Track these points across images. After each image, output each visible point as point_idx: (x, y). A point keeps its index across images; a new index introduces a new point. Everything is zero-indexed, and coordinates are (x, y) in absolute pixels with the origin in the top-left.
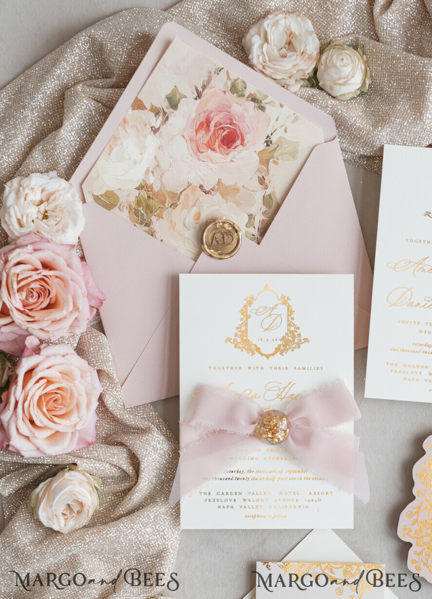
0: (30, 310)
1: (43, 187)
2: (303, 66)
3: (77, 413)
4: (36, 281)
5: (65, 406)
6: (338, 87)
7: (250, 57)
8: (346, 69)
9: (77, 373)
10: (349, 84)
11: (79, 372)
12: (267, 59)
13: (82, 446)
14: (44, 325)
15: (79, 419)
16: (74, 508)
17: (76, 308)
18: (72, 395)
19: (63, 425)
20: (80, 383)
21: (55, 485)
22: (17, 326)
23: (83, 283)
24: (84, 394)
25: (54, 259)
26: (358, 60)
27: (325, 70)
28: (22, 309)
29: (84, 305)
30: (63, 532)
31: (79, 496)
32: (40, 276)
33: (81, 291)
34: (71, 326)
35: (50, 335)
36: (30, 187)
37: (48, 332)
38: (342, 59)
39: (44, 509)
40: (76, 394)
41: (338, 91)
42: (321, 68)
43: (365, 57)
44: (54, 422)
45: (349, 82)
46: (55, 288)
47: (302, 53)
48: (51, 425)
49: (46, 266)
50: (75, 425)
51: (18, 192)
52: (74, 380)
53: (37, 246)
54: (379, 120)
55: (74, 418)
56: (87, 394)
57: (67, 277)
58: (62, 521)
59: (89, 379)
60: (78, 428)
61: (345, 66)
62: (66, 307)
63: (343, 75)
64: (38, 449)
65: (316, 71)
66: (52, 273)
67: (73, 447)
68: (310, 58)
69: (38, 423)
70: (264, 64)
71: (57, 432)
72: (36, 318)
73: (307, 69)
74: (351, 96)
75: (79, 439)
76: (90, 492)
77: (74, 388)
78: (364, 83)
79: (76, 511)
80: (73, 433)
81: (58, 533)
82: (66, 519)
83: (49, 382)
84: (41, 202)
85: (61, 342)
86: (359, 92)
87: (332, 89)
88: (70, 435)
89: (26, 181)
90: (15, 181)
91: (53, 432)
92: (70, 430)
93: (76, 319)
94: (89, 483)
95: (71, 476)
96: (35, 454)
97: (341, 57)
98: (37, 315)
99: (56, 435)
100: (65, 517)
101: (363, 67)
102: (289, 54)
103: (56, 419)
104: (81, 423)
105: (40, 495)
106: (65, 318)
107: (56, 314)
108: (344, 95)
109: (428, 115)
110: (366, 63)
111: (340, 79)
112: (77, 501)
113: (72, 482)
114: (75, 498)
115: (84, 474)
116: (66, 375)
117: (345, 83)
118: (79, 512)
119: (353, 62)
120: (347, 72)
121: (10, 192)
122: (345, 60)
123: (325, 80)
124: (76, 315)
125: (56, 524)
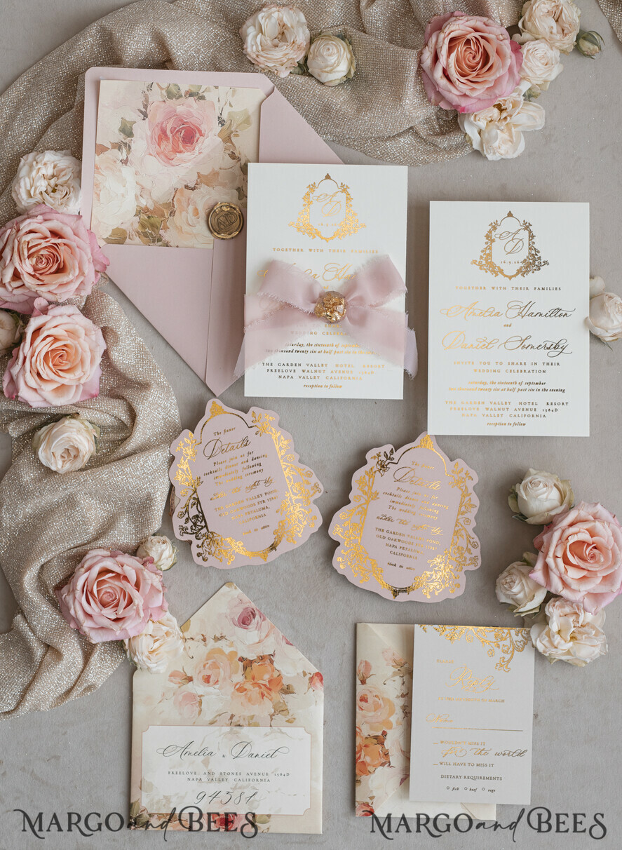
0: (41, 274)
1: (55, 163)
2: (293, 55)
3: (81, 369)
4: (46, 247)
5: (69, 361)
6: (325, 74)
7: (245, 46)
8: (331, 58)
9: (82, 332)
10: (335, 72)
11: (84, 332)
12: (260, 48)
13: (86, 397)
14: (52, 288)
15: (83, 374)
16: (71, 453)
17: (82, 273)
18: (77, 351)
19: (68, 379)
20: (85, 340)
21: (55, 430)
22: (28, 288)
23: (89, 250)
24: (88, 350)
25: (62, 229)
26: (344, 49)
27: (313, 59)
28: (33, 273)
29: (89, 269)
30: (60, 472)
31: (75, 442)
32: (48, 244)
33: (87, 257)
34: (77, 289)
35: (58, 297)
36: (43, 162)
37: (56, 294)
38: (329, 49)
39: (45, 450)
40: (80, 350)
41: (325, 78)
42: (310, 57)
43: (351, 46)
44: (59, 376)
45: (335, 70)
46: (63, 253)
47: (294, 42)
48: (57, 378)
49: (55, 234)
50: (79, 379)
51: (31, 167)
52: (79, 337)
53: (48, 217)
54: (363, 104)
55: (78, 373)
56: (91, 351)
57: (73, 244)
58: (60, 463)
59: (93, 338)
60: (82, 381)
61: (331, 55)
62: (72, 272)
63: (329, 63)
64: (45, 400)
65: (306, 58)
66: (59, 241)
67: (78, 399)
68: (299, 48)
69: (44, 376)
70: (257, 53)
71: (63, 385)
72: (45, 282)
73: (297, 58)
74: (337, 82)
75: (84, 391)
76: (88, 441)
77: (78, 345)
78: (350, 71)
79: (72, 456)
80: (77, 386)
81: (55, 472)
82: (64, 461)
83: (56, 340)
84: (53, 176)
85: (69, 302)
86: (345, 79)
87: (320, 76)
88: (75, 387)
89: (40, 157)
90: (31, 156)
91: (59, 385)
92: (74, 384)
93: (82, 282)
94: (87, 431)
95: (70, 423)
96: (42, 405)
97: (327, 47)
98: (46, 279)
99: (62, 389)
100: (63, 459)
101: (349, 56)
102: (280, 44)
103: (61, 373)
104: (85, 377)
105: (42, 437)
106: (72, 281)
107: (63, 278)
108: (331, 81)
109: (407, 101)
110: (353, 52)
111: (327, 66)
112: (73, 447)
113: (71, 429)
114: (72, 444)
115: (83, 423)
116: (72, 333)
117: (332, 70)
118: (76, 457)
119: (338, 52)
120: (333, 61)
121: (24, 165)
122: (331, 50)
123: (313, 68)
124: (81, 279)
125: (54, 465)
